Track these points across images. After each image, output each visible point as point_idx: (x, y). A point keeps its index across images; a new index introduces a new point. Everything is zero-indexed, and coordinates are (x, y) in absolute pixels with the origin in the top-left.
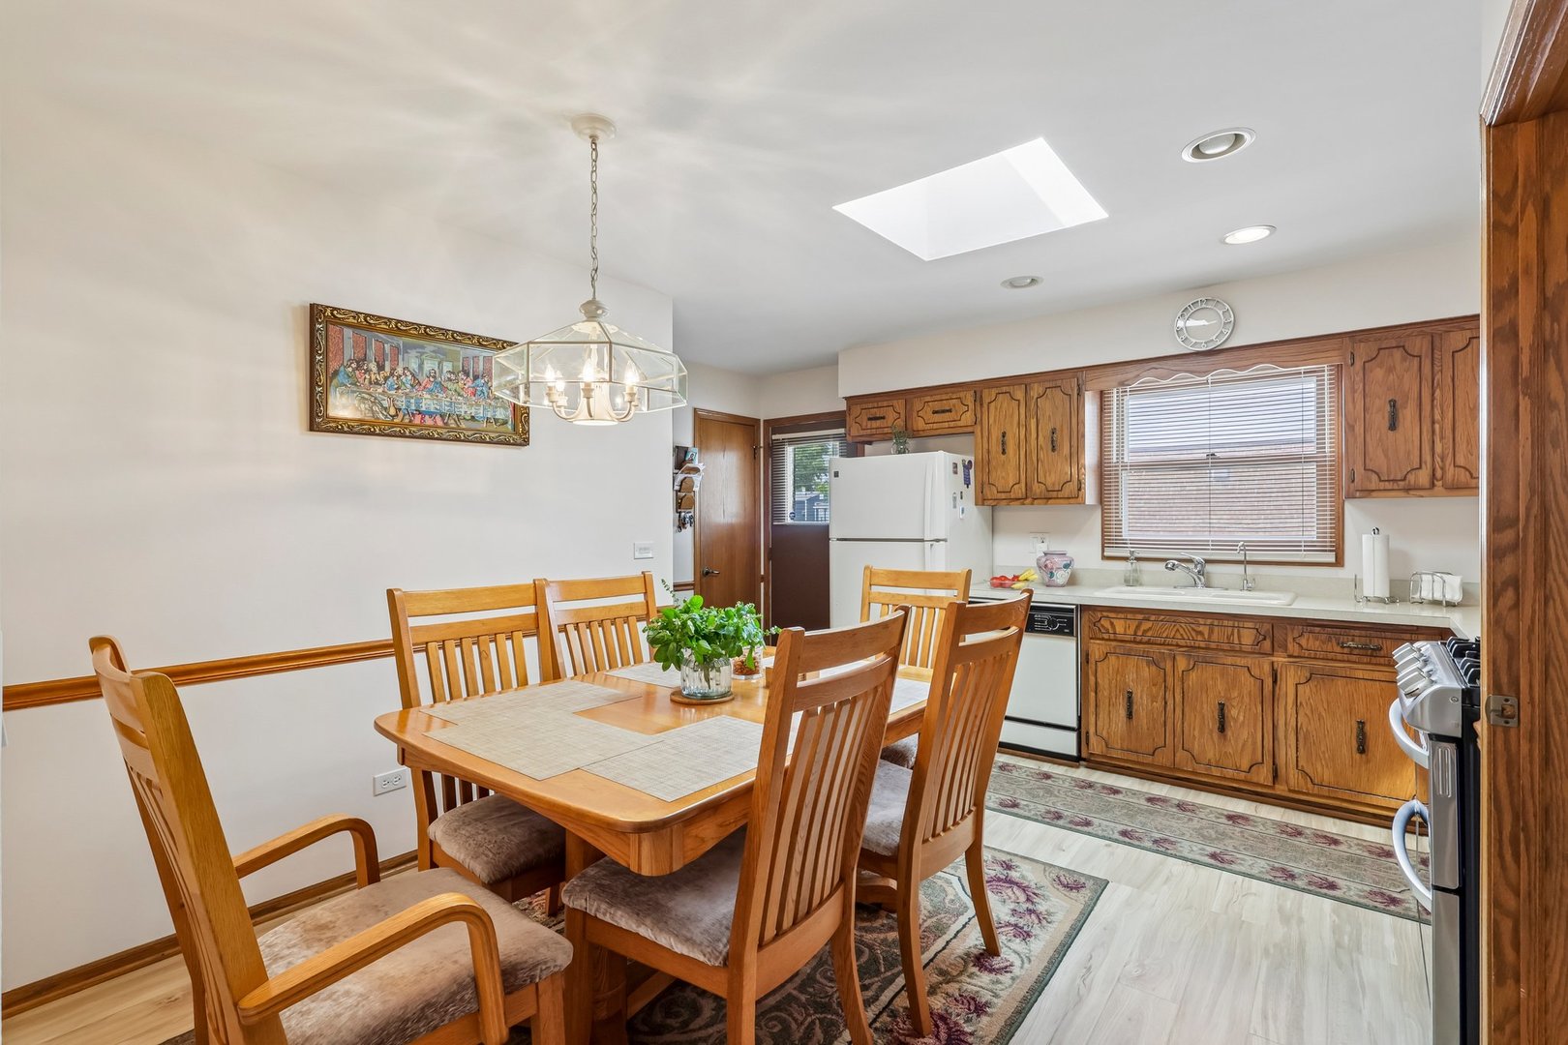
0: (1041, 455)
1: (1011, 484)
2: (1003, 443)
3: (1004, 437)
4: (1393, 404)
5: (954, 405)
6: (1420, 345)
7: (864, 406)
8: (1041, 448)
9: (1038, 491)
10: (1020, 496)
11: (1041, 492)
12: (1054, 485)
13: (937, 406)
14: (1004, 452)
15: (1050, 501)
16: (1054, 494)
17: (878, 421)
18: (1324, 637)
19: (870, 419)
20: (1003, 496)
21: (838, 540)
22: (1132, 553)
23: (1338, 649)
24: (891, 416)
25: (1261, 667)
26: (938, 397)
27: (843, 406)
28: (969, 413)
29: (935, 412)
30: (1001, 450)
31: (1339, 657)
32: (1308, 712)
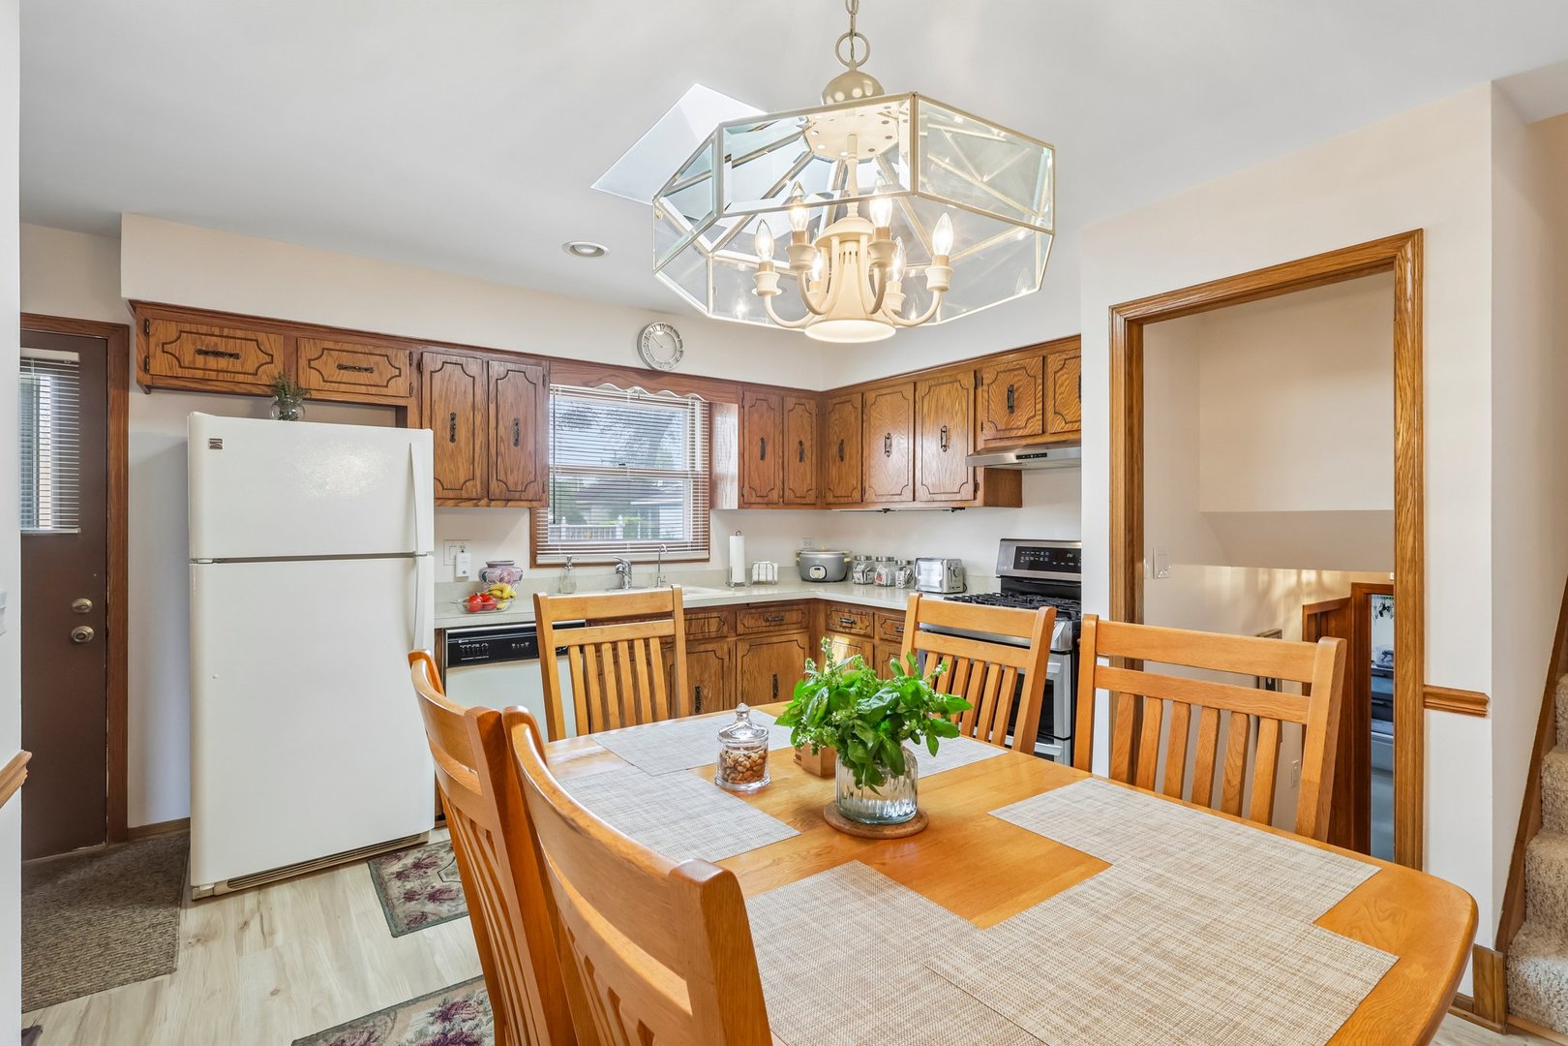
0: (502, 449)
1: (462, 481)
2: (453, 428)
3: (453, 419)
4: (762, 439)
5: (377, 364)
6: (774, 400)
7: (187, 327)
8: (502, 440)
9: (497, 491)
10: (474, 495)
11: (501, 492)
12: (516, 484)
13: (347, 359)
14: (453, 439)
15: (510, 503)
16: (517, 495)
17: (220, 359)
18: (756, 616)
19: (200, 352)
20: (451, 494)
21: (215, 561)
22: (569, 559)
23: (764, 624)
24: (252, 358)
25: (722, 649)
26: (349, 347)
27: (125, 317)
28: (400, 380)
29: (341, 367)
30: (449, 437)
31: (765, 629)
32: (749, 676)
